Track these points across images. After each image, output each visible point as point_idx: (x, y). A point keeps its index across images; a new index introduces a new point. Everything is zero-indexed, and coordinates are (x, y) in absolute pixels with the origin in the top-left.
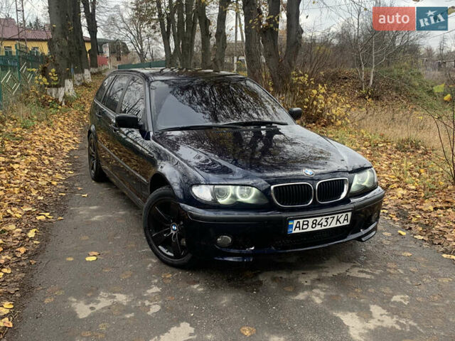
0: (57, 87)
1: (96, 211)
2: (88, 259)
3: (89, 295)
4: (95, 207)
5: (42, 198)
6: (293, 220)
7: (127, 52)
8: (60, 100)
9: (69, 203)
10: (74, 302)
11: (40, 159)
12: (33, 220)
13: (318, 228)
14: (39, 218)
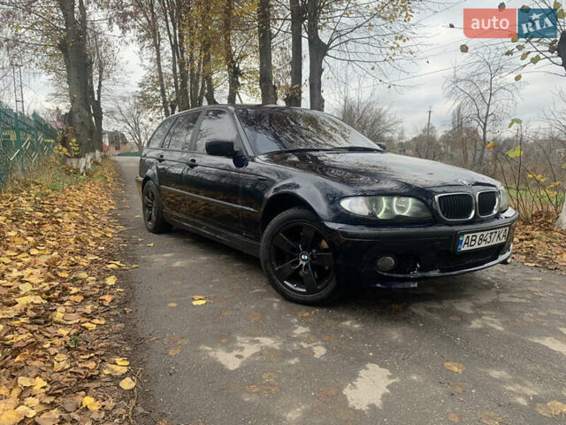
0: (78, 157)
1: (172, 257)
2: (195, 303)
3: (223, 341)
4: (169, 255)
5: (103, 248)
6: (463, 234)
7: (125, 142)
8: (82, 170)
9: (137, 252)
10: (210, 351)
11: (84, 216)
12: (104, 268)
13: (483, 245)
14: (109, 266)
